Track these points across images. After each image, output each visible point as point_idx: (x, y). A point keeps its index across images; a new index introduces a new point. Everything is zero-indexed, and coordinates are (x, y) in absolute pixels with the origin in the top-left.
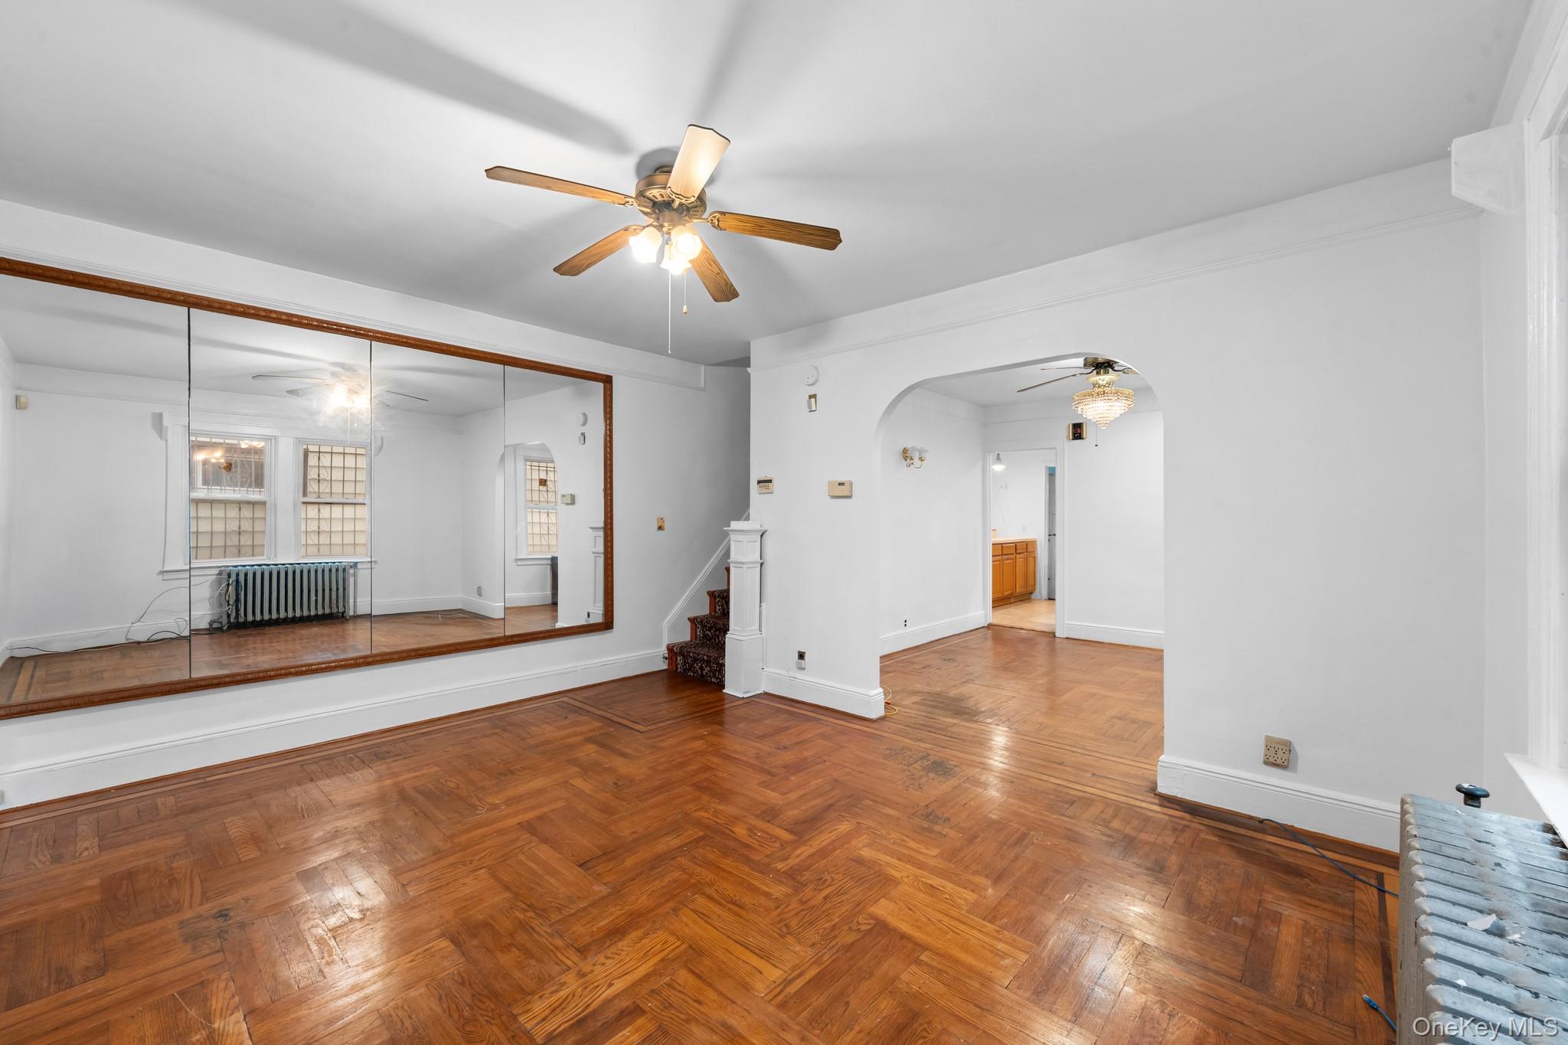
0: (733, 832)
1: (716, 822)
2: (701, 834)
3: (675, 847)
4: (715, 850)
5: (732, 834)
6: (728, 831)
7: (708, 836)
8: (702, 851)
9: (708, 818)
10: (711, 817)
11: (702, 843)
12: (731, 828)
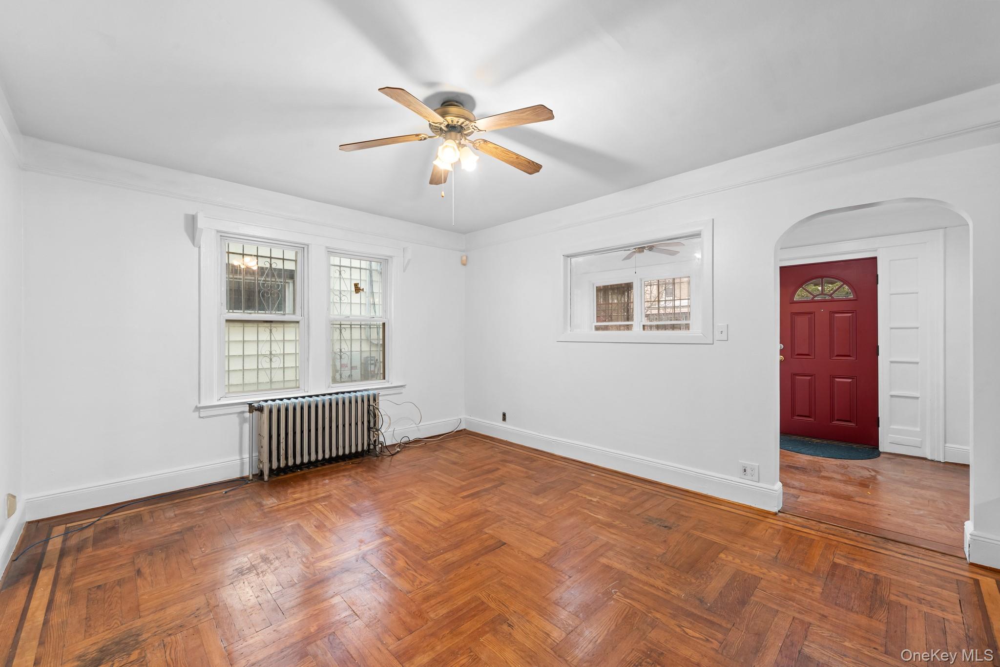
0: (407, 563)
1: (416, 572)
2: (429, 562)
3: (448, 553)
4: (423, 549)
5: (408, 561)
6: (410, 563)
7: (424, 560)
8: (431, 549)
9: (421, 575)
10: (419, 576)
11: (429, 555)
12: (407, 566)
